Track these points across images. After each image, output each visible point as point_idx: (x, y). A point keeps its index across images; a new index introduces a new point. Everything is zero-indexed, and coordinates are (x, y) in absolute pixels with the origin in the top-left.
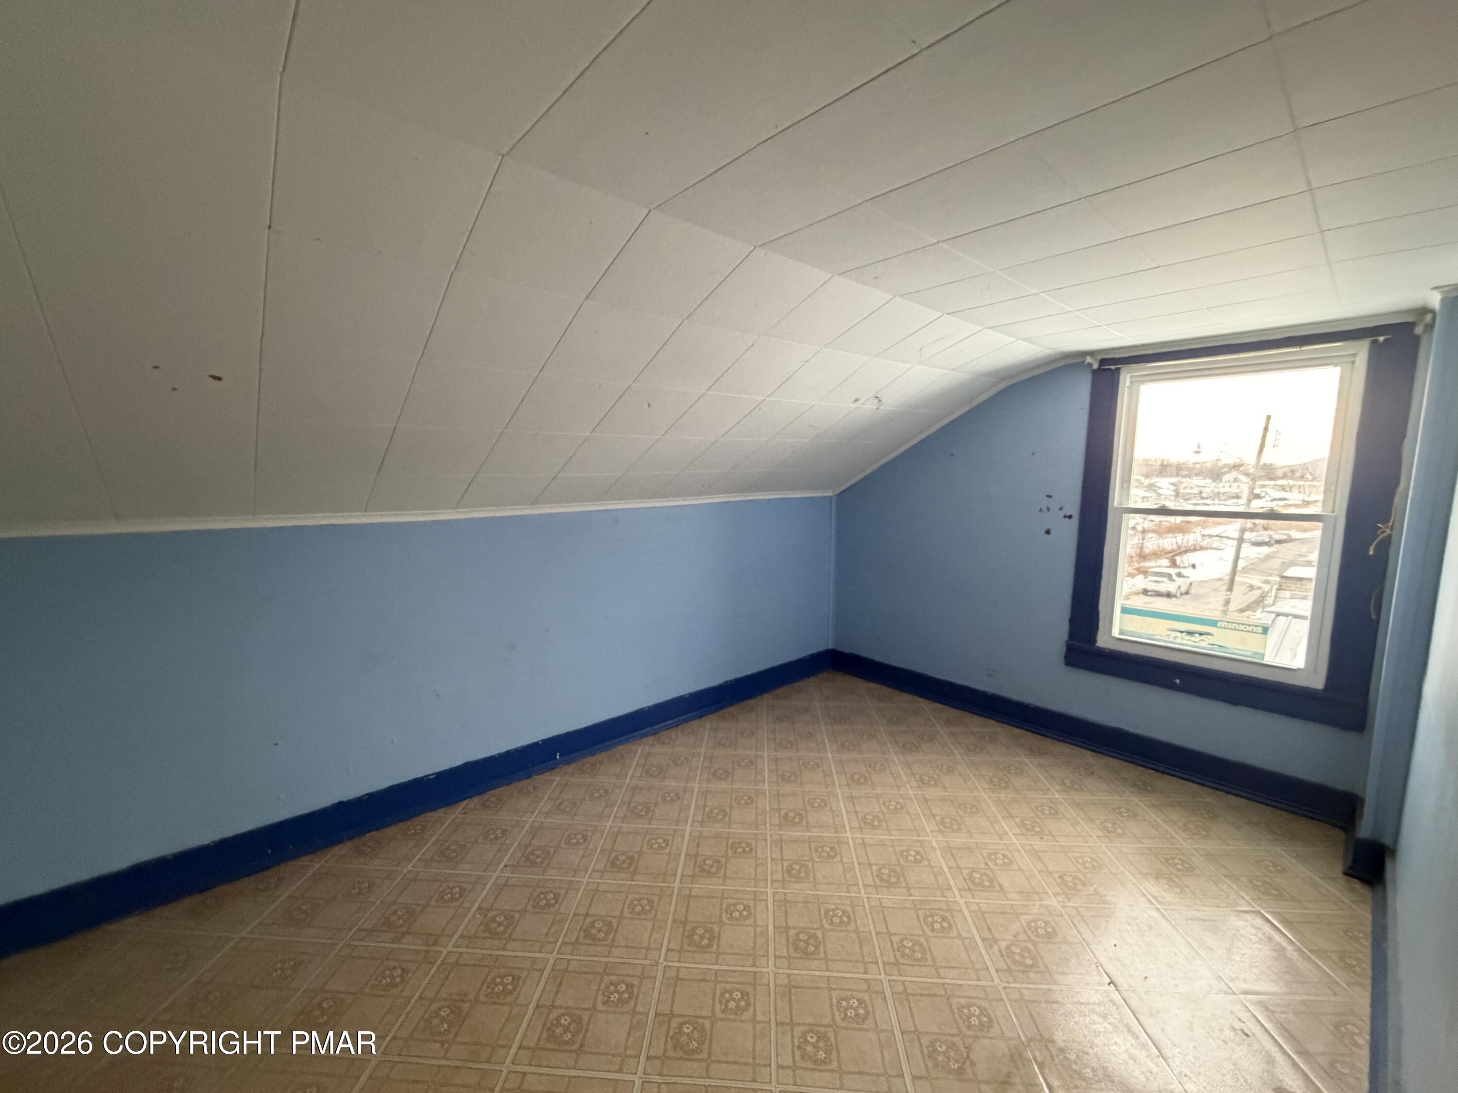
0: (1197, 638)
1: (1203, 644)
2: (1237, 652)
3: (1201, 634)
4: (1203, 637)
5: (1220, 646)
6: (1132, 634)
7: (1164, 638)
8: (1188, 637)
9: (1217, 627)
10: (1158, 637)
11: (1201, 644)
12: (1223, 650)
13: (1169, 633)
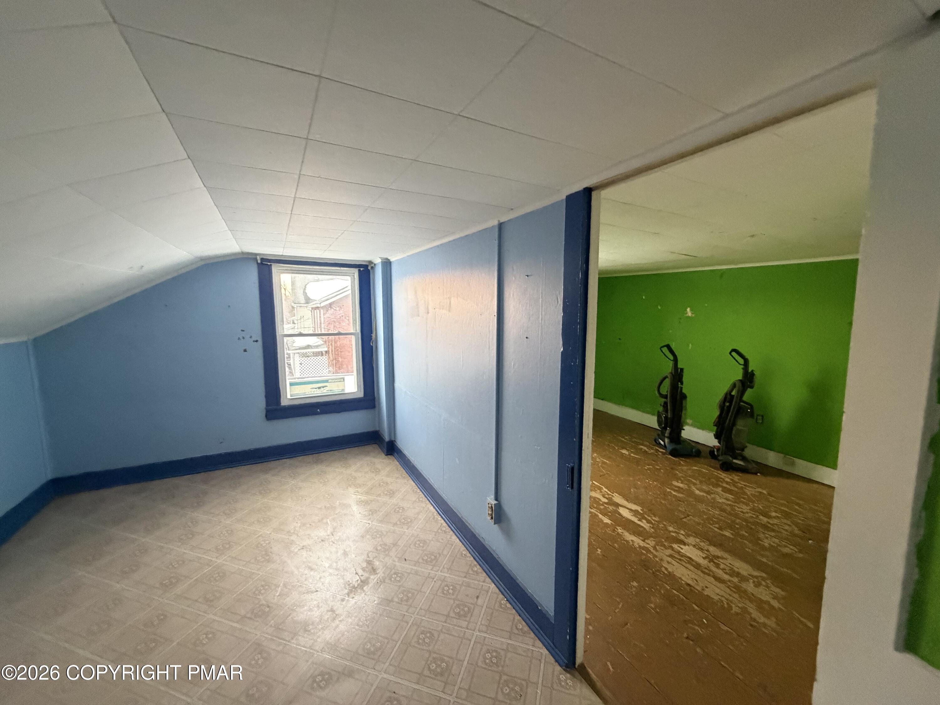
0: (322, 389)
1: (325, 391)
2: (336, 391)
3: (323, 387)
4: (324, 388)
5: (330, 390)
6: (297, 394)
7: (310, 393)
8: (318, 390)
9: (328, 382)
10: (307, 393)
11: (324, 392)
12: (332, 391)
13: (311, 390)
